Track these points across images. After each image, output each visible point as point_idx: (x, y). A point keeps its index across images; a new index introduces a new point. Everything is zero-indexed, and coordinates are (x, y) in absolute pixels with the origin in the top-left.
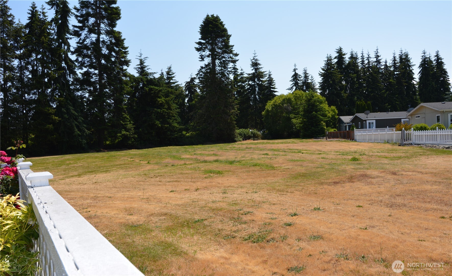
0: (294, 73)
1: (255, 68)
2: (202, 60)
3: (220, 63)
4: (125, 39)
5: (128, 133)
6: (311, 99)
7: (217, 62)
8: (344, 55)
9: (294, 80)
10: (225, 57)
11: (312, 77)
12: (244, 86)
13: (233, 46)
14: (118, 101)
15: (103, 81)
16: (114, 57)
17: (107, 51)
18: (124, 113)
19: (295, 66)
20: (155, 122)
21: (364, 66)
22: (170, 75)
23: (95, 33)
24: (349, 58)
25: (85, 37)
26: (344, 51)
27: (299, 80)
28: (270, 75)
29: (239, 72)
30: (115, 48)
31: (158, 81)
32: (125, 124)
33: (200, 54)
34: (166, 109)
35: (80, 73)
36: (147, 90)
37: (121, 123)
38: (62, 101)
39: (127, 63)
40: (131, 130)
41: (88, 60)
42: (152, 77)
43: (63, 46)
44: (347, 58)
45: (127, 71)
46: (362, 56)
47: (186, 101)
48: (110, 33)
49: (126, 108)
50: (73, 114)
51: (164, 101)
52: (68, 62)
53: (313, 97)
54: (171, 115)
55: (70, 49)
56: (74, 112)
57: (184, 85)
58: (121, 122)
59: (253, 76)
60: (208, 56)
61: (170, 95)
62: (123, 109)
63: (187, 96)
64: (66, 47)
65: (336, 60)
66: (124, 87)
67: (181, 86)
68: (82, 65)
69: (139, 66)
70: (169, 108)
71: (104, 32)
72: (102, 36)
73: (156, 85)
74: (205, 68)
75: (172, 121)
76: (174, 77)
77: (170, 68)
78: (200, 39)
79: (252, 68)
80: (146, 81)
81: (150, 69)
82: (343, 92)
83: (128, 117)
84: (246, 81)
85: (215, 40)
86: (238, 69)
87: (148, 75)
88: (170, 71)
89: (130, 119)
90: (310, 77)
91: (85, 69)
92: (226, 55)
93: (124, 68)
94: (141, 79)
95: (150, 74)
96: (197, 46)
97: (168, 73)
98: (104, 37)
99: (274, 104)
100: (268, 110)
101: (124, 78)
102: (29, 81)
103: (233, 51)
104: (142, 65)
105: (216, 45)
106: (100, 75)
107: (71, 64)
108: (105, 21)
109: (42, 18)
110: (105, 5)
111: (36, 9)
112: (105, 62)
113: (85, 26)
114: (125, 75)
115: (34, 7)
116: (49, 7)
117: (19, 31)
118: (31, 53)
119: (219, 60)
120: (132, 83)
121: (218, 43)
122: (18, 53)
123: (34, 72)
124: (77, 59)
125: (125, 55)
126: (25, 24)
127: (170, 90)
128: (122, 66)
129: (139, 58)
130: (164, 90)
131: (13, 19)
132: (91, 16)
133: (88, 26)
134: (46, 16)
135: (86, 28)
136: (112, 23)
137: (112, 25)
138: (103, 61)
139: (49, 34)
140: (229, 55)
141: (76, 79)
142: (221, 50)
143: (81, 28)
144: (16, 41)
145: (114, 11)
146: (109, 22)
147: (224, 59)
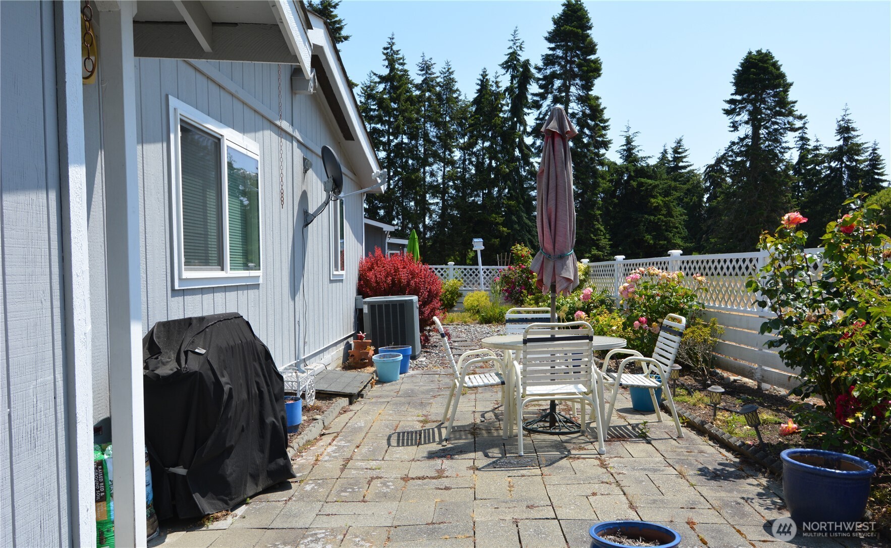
1: (844, 137)
2: (734, 130)
3: (767, 133)
4: (605, 108)
5: (600, 253)
7: (763, 131)
10: (777, 123)
12: (819, 171)
13: (795, 102)
16: (588, 136)
17: (578, 128)
18: (596, 223)
20: (645, 237)
22: (679, 153)
23: (561, 104)
25: (547, 111)
28: (874, 150)
29: (812, 144)
30: (589, 121)
31: (653, 169)
32: (598, 240)
33: (731, 120)
34: (663, 215)
35: (537, 162)
36: (635, 186)
37: (591, 237)
38: (513, 206)
39: (606, 145)
40: (605, 248)
42: (644, 165)
43: (518, 127)
45: (606, 156)
47: (705, 200)
48: (585, 100)
49: (600, 214)
50: (526, 224)
51: (661, 202)
52: (523, 150)
54: (671, 225)
55: (526, 130)
56: (527, 221)
57: (702, 170)
58: (592, 235)
59: (838, 152)
60: (747, 123)
61: (672, 192)
62: (595, 215)
63: (707, 190)
64: (522, 128)
66: (599, 183)
67: (698, 173)
68: (540, 150)
69: (625, 147)
70: (670, 214)
71: (574, 98)
72: (572, 105)
73: (650, 177)
74: (738, 143)
75: (673, 236)
76: (685, 157)
77: (679, 142)
78: (732, 94)
79: (839, 137)
80: (634, 171)
81: (641, 150)
83: (602, 228)
84: (824, 162)
85: (761, 95)
86: (809, 140)
87: (637, 162)
88: (680, 146)
89: (604, 231)
92: (780, 119)
93: (601, 153)
94: (627, 169)
95: (642, 159)
96: (727, 106)
97: (675, 151)
98: (575, 107)
101: (599, 167)
102: (471, 177)
103: (795, 111)
104: (629, 146)
105: (763, 101)
107: (526, 151)
108: (578, 81)
109: (494, 89)
110: (579, 58)
111: (487, 77)
112: (574, 144)
113: (548, 93)
114: (602, 164)
115: (484, 75)
116: (504, 71)
117: (464, 110)
118: (477, 140)
119: (767, 128)
120: (612, 175)
121: (767, 99)
122: (462, 141)
123: (479, 166)
124: (534, 143)
125: (604, 132)
126: (471, 100)
127: (673, 184)
128: (598, 149)
129: (625, 134)
130: (661, 184)
131: (459, 95)
132: (558, 77)
133: (552, 93)
134: (500, 85)
135: (550, 96)
136: (587, 83)
137: (588, 86)
138: (571, 144)
139: (501, 111)
140: (786, 120)
141: (532, 174)
142: (771, 110)
143: (543, 96)
144: (460, 125)
145: (592, 64)
146: (584, 82)
147: (776, 127)
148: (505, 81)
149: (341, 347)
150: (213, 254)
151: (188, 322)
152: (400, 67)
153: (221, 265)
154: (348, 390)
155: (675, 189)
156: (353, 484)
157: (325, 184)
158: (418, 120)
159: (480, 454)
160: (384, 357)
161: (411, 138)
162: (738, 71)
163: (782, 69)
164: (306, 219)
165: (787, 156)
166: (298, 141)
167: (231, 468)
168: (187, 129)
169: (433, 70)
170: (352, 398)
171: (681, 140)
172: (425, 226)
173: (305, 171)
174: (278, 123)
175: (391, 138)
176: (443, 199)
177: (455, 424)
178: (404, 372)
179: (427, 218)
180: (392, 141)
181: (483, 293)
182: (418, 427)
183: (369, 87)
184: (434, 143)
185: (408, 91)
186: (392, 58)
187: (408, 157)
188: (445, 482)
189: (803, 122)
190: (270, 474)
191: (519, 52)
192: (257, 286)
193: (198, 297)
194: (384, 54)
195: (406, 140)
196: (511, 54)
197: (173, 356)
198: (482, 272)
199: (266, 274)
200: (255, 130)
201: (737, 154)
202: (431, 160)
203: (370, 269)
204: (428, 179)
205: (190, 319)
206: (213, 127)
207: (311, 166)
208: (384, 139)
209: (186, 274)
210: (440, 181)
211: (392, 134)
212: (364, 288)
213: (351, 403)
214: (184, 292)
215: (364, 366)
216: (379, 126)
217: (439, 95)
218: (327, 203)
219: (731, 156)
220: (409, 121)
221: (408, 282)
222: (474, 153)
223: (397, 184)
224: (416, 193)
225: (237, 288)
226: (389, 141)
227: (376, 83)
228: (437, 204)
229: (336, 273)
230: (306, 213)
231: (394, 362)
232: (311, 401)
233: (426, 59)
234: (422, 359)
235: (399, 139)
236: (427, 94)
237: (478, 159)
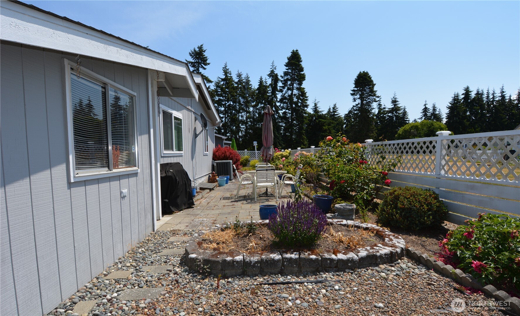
0: (424, 107)
1: (394, 104)
2: (354, 101)
3: (366, 103)
4: (307, 92)
6: (431, 127)
8: (471, 92)
9: (424, 112)
10: (369, 99)
11: (439, 110)
12: (385, 117)
13: (377, 91)
14: (301, 129)
15: (293, 117)
16: (300, 103)
17: (297, 100)
19: (426, 102)
21: (489, 100)
22: (335, 109)
23: (290, 90)
24: (475, 94)
25: (285, 93)
26: (471, 89)
27: (428, 112)
28: (405, 109)
29: (383, 106)
30: (301, 97)
31: (325, 116)
32: (304, 142)
33: (353, 98)
34: (328, 133)
35: (281, 113)
36: (317, 122)
39: (307, 106)
40: (306, 145)
41: (286, 105)
42: (321, 114)
44: (473, 95)
45: (307, 110)
46: (487, 93)
47: (344, 127)
48: (299, 89)
53: (433, 125)
56: (277, 135)
57: (343, 116)
59: (392, 110)
60: (359, 98)
61: (331, 124)
62: (303, 133)
63: (345, 123)
64: (275, 100)
65: (463, 96)
66: (304, 121)
68: (283, 108)
69: (314, 107)
71: (295, 88)
72: (294, 91)
73: (323, 119)
74: (355, 106)
76: (337, 111)
77: (335, 105)
78: (354, 88)
79: (392, 104)
80: (317, 116)
81: (320, 108)
82: (465, 121)
83: (305, 138)
84: (387, 113)
85: (364, 88)
86: (382, 105)
90: (438, 110)
91: (284, 110)
92: (371, 97)
93: (305, 109)
94: (315, 115)
95: (320, 112)
96: (352, 92)
97: (334, 108)
98: (295, 92)
99: (404, 130)
100: (399, 134)
101: (304, 115)
102: (257, 118)
103: (376, 94)
104: (316, 107)
105: (365, 91)
106: (292, 113)
107: (277, 108)
108: (297, 82)
109: (265, 84)
110: (297, 73)
111: (262, 80)
112: (295, 106)
113: (285, 86)
114: (306, 113)
115: (261, 79)
116: (269, 77)
117: (254, 92)
118: (259, 104)
119: (366, 101)
120: (309, 118)
121: (366, 90)
122: (253, 104)
123: (259, 114)
124: (280, 105)
125: (306, 101)
126: (257, 88)
127: (332, 121)
128: (304, 107)
129: (314, 102)
130: (327, 121)
131: (252, 86)
132: (289, 80)
133: (287, 86)
134: (267, 83)
135: (286, 87)
136: (300, 83)
137: (300, 84)
138: (294, 106)
139: (268, 93)
140: (373, 98)
141: (279, 116)
142: (367, 94)
143: (284, 87)
144: (252, 98)
145: (302, 76)
146: (299, 82)
147: (369, 100)
148: (269, 81)
149: (207, 177)
150: (170, 146)
151: (167, 164)
152: (229, 75)
153: (173, 150)
154: (209, 187)
155: (333, 123)
156: (210, 207)
157: (202, 125)
158: (236, 96)
159: (245, 201)
160: (221, 178)
161: (234, 103)
162: (356, 79)
163: (372, 79)
164: (196, 136)
165: (373, 111)
166: (193, 112)
167: (179, 201)
168: (164, 113)
169: (242, 77)
170: (211, 190)
171: (336, 104)
172: (239, 136)
173: (195, 121)
174: (187, 107)
175: (226, 102)
176: (246, 126)
177: (239, 195)
178: (227, 184)
179: (240, 133)
180: (227, 103)
181: (257, 160)
182: (229, 196)
183: (217, 83)
184: (243, 105)
185: (233, 84)
186: (226, 71)
187: (232, 110)
188: (234, 206)
189: (379, 98)
190: (188, 204)
191: (274, 70)
192: (182, 156)
193: (167, 158)
194: (223, 70)
195: (232, 103)
196: (271, 71)
197: (164, 172)
198: (257, 153)
199: (184, 152)
200: (181, 110)
201: (355, 110)
202: (241, 111)
203: (217, 152)
204: (240, 118)
205: (168, 163)
206: (170, 111)
207: (197, 119)
208: (224, 103)
209: (165, 152)
210: (245, 119)
211: (226, 101)
212: (215, 158)
213: (210, 191)
214: (164, 157)
215: (214, 182)
216: (221, 98)
217: (244, 86)
218: (202, 131)
219: (353, 111)
220: (232, 96)
221: (229, 156)
222: (258, 109)
223: (228, 120)
224: (236, 124)
225: (177, 156)
226: (226, 104)
227: (220, 81)
228: (244, 128)
229: (205, 153)
230: (196, 134)
231: (224, 180)
232: (198, 190)
233: (239, 72)
234: (234, 181)
235: (229, 103)
236: (240, 86)
237: (259, 111)
